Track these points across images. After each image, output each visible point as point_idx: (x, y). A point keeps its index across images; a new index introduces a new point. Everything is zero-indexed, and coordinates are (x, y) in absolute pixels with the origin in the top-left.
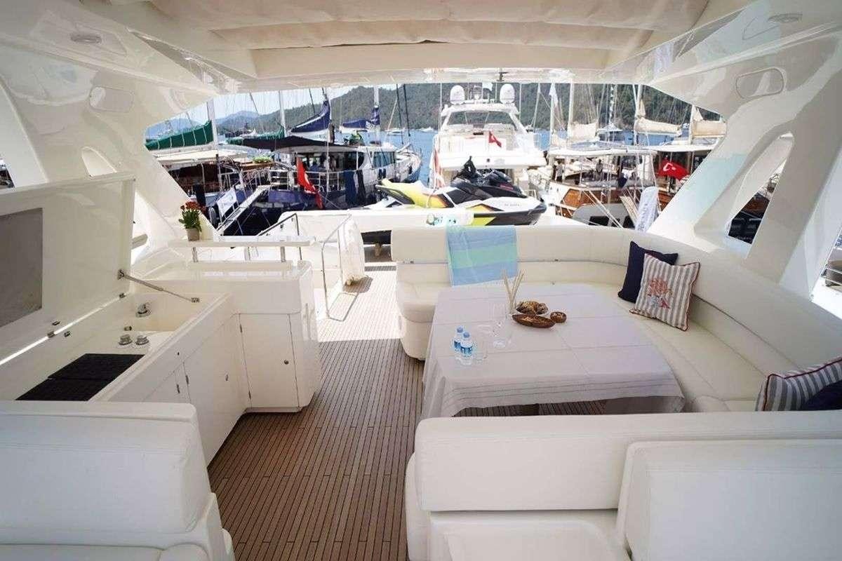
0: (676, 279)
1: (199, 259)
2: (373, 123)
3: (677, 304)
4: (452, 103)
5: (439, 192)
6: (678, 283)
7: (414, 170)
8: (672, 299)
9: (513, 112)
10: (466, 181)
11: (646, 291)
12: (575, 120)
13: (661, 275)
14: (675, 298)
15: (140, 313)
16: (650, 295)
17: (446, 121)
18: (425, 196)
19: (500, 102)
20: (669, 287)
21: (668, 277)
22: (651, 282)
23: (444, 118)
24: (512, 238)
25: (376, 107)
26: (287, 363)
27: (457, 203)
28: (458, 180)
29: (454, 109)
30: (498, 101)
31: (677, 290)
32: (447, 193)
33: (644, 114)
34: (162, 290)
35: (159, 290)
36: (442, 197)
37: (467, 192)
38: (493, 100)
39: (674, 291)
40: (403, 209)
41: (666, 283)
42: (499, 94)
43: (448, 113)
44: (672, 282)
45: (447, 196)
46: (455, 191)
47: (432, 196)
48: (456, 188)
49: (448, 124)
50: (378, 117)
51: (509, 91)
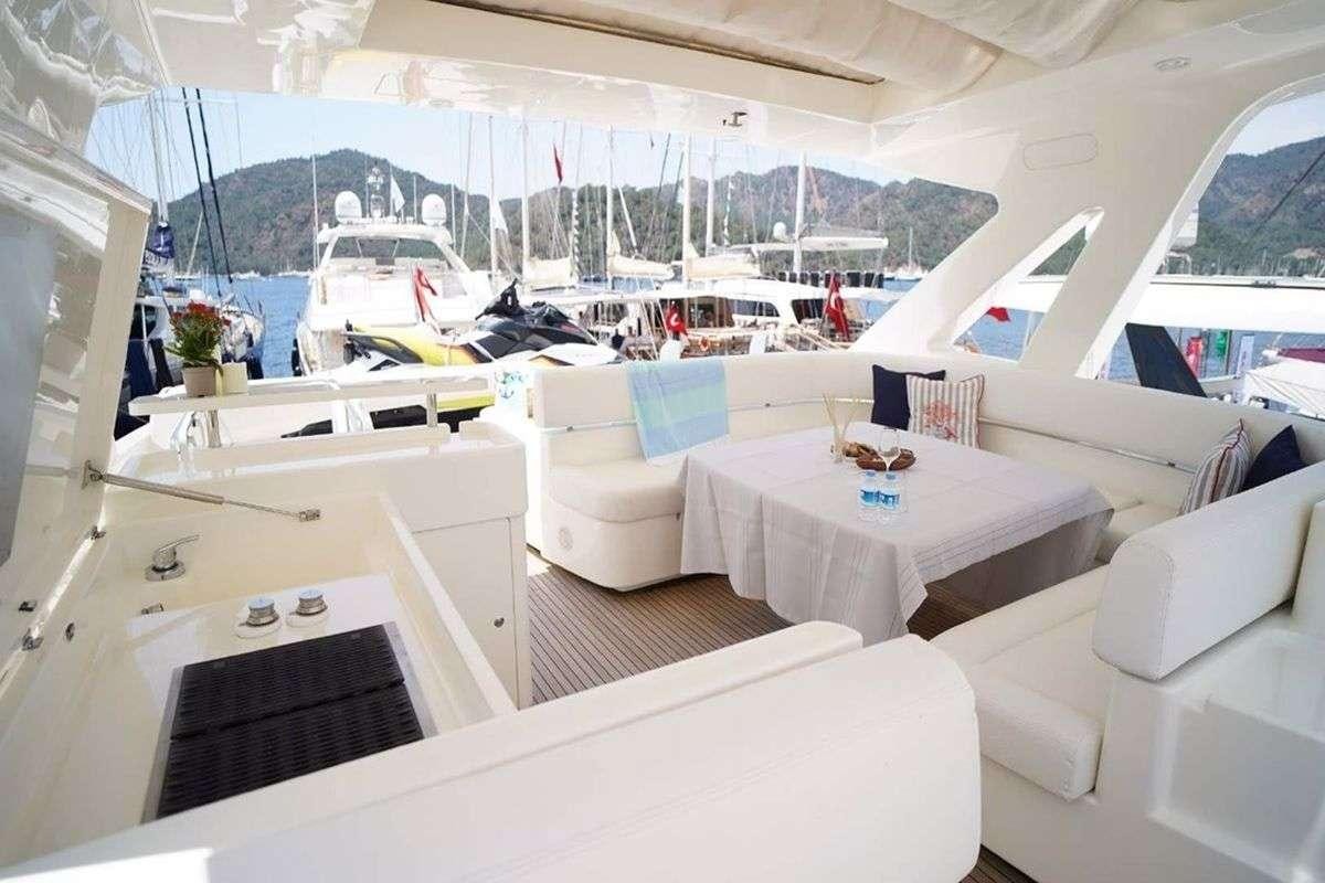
0: (961, 400)
1: (224, 440)
2: (158, 254)
3: (967, 431)
4: (339, 219)
5: (463, 340)
6: (964, 403)
7: (256, 338)
8: (960, 426)
9: (442, 238)
10: (507, 319)
11: (921, 422)
12: (532, 255)
13: (939, 398)
14: (963, 424)
15: (156, 569)
16: (928, 426)
17: (329, 251)
18: (440, 349)
19: (422, 223)
20: (953, 411)
21: (950, 398)
22: (927, 410)
23: (323, 247)
24: (719, 375)
25: (164, 225)
26: (499, 623)
27: (496, 358)
28: (494, 320)
29: (342, 231)
30: (420, 221)
31: (964, 413)
32: (479, 342)
33: (618, 249)
34: (219, 501)
35: (215, 502)
36: (469, 348)
37: (511, 338)
38: (411, 219)
39: (960, 415)
40: (403, 372)
41: (949, 407)
42: (419, 210)
43: (332, 237)
44: (957, 404)
45: (477, 346)
46: (490, 337)
47: (451, 347)
48: (492, 334)
49: (333, 256)
50: (168, 243)
51: (436, 206)
